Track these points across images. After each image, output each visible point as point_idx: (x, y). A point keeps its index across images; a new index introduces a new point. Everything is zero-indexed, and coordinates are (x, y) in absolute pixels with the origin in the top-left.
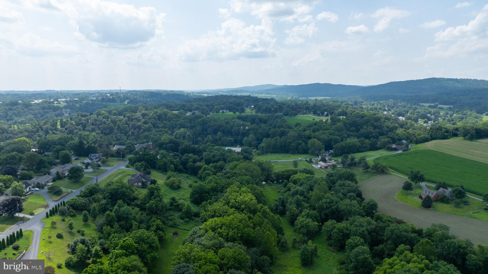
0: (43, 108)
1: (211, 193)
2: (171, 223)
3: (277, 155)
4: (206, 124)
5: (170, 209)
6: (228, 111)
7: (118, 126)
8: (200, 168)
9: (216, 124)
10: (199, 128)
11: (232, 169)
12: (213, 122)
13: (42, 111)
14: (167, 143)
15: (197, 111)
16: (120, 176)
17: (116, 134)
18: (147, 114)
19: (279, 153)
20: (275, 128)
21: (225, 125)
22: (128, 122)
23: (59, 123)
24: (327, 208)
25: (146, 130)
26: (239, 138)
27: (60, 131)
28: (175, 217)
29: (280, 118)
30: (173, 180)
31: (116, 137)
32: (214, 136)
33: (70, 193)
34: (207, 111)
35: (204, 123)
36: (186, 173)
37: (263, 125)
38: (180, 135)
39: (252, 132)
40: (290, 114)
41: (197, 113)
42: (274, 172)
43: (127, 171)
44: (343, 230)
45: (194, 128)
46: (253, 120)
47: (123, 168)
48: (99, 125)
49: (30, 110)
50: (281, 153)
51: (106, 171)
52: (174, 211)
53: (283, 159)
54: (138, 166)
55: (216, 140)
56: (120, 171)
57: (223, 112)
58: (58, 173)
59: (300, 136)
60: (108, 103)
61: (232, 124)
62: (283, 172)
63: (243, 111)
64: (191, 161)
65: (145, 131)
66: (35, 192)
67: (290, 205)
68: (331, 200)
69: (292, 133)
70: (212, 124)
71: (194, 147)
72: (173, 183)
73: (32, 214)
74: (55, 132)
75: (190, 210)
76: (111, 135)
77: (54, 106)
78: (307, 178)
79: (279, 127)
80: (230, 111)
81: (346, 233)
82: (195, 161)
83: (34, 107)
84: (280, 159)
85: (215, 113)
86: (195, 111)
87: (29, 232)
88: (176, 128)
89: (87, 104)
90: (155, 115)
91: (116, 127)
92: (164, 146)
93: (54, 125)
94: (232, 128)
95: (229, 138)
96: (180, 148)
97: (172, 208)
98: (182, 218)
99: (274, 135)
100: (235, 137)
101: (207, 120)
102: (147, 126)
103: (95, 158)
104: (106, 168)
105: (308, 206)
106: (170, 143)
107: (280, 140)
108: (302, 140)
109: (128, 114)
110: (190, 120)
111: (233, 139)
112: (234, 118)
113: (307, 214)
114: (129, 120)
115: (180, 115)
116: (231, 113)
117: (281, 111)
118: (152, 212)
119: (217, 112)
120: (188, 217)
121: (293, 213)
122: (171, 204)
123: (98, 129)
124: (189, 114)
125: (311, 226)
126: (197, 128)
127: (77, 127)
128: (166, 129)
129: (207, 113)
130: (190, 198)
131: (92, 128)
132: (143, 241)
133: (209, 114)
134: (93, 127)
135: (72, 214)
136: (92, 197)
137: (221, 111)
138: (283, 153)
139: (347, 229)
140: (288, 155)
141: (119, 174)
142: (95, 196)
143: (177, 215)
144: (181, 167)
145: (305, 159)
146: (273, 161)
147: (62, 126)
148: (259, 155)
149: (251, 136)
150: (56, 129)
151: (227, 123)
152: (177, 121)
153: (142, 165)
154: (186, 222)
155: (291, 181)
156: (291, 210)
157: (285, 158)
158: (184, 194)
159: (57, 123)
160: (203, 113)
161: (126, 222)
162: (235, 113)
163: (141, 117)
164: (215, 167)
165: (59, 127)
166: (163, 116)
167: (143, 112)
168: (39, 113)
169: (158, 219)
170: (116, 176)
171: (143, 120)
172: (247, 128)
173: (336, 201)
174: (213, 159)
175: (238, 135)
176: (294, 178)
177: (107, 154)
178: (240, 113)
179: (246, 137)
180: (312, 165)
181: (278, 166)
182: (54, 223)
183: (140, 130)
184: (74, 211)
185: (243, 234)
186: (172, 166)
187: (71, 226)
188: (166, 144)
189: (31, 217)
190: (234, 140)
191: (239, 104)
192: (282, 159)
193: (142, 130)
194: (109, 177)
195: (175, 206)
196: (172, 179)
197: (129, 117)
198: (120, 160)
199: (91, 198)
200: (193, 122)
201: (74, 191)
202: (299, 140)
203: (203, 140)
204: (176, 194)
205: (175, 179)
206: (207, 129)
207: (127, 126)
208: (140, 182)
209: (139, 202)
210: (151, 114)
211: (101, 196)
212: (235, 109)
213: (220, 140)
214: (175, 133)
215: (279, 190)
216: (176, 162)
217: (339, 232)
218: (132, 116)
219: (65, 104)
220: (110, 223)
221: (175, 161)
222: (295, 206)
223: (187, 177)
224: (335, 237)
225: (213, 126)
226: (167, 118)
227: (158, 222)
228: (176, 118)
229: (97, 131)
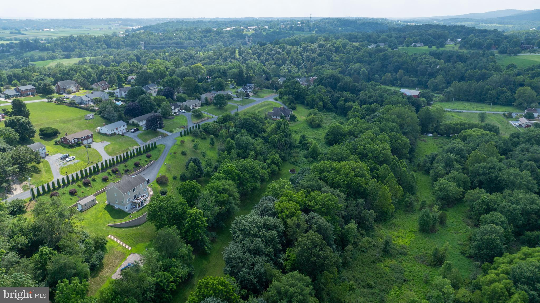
0: (232, 36)
1: (347, 136)
2: (292, 160)
3: (467, 104)
4: (387, 59)
5: (298, 147)
6: (423, 44)
7: (292, 57)
8: (350, 108)
9: (399, 60)
10: (378, 63)
11: (383, 113)
12: (396, 57)
13: (231, 39)
14: (327, 79)
15: (383, 44)
16: (264, 108)
17: (288, 65)
18: (324, 45)
19: (471, 101)
20: (475, 69)
21: (411, 62)
22: (303, 53)
23: (237, 52)
24: (484, 174)
25: (319, 62)
26: (425, 79)
27: (237, 60)
28: (299, 155)
29: (488, 57)
30: (313, 118)
31: (288, 69)
32: (394, 74)
33: (211, 118)
34: (395, 44)
35: (385, 58)
36: (336, 113)
37: (460, 65)
38: (355, 71)
39: (443, 72)
40: (508, 52)
41: (382, 45)
42: (443, 122)
43: (274, 103)
44: (488, 203)
45: (372, 64)
46: (449, 57)
47: (272, 100)
48: (274, 55)
49: (221, 37)
50: (473, 102)
51: (254, 101)
52: (302, 148)
53: (473, 109)
54: (285, 100)
55: (396, 79)
56: (266, 103)
57: (415, 46)
58: (206, 99)
59: (506, 82)
60: (295, 32)
61: (420, 61)
62: (457, 124)
63: (442, 45)
64: (342, 100)
65: (318, 64)
66: (182, 114)
67: (437, 162)
68: (494, 165)
69: (495, 77)
70: (394, 60)
71: (355, 85)
72: (313, 121)
73: (171, 132)
74: (232, 60)
75: (317, 150)
76: (283, 66)
77: (242, 33)
78: (483, 134)
79: (480, 69)
80: (425, 44)
81: (492, 207)
82: (346, 101)
83: (224, 35)
84: (468, 109)
85: (405, 47)
86: (380, 44)
87: (162, 146)
88: (352, 62)
89: (274, 32)
90: (332, 47)
91: (290, 58)
92: (323, 81)
93: (233, 53)
94: (418, 66)
95: (412, 79)
96: (338, 85)
97: (300, 145)
98: (306, 157)
99: (471, 77)
100: (420, 77)
101: (390, 54)
102: (321, 58)
103: (249, 87)
104: (255, 99)
105: (459, 167)
106: (330, 78)
107: (475, 85)
108: (508, 87)
109: (304, 45)
110: (371, 54)
111: (417, 79)
112: (425, 54)
113: (455, 176)
114: (304, 51)
115: (361, 47)
116: (426, 48)
117: (497, 46)
118: (274, 146)
119: (408, 46)
120: (312, 157)
121: (438, 172)
122: (301, 142)
123: (271, 59)
124: (372, 46)
125: (451, 191)
126: (376, 64)
127: (252, 56)
128: (341, 63)
129: (393, 46)
130: (325, 138)
131: (266, 58)
132: (246, 169)
133: (397, 48)
134: (268, 56)
135: (202, 136)
136: (225, 124)
137: (413, 45)
138: (477, 102)
139: (495, 203)
140: (483, 105)
141: (265, 105)
142: (227, 123)
143: (304, 152)
144: (330, 105)
145: (503, 113)
146: (457, 110)
147: (240, 55)
148: (443, 101)
149: (440, 77)
150: (234, 58)
151: (414, 60)
152: (356, 54)
153: (288, 99)
154: (309, 161)
155: (461, 136)
156: (436, 169)
157: (476, 109)
158: (321, 134)
159: (235, 51)
160: (390, 46)
161: (244, 151)
162: (430, 47)
163: (318, 49)
164: (367, 110)
165: (237, 55)
166: (341, 48)
167: (320, 42)
168: (228, 41)
169: (276, 153)
170: (260, 107)
171: (318, 52)
172: (438, 67)
173: (499, 168)
174: (369, 100)
175: (425, 76)
176: (464, 134)
177: (261, 85)
178: (438, 48)
179: (433, 79)
180: (508, 121)
181: (461, 118)
182: (183, 142)
183: (313, 63)
184: (205, 134)
185: (352, 182)
186: (321, 103)
187: (196, 147)
188: (325, 80)
189: (169, 134)
190: (419, 80)
191: (439, 37)
192: (471, 110)
193: (315, 62)
194: (253, 107)
195: (304, 144)
196: (312, 116)
197: (304, 48)
198: (273, 92)
199: (223, 125)
200: (373, 56)
201: (214, 116)
202: (503, 87)
203: (381, 78)
204: (313, 133)
205: (315, 116)
206: (387, 65)
207: (300, 57)
208: (278, 116)
209: (265, 135)
210: (328, 46)
211: (232, 124)
212: (432, 42)
213: (401, 79)
214: (350, 68)
215: (442, 145)
216: (326, 99)
217: (483, 203)
218: (308, 47)
219: (253, 32)
220: (229, 149)
221: (325, 97)
222: (443, 165)
223: (335, 117)
224: (476, 209)
225: (394, 63)
226: (345, 51)
227: (277, 156)
228: (354, 50)
229: (270, 62)
